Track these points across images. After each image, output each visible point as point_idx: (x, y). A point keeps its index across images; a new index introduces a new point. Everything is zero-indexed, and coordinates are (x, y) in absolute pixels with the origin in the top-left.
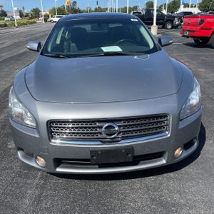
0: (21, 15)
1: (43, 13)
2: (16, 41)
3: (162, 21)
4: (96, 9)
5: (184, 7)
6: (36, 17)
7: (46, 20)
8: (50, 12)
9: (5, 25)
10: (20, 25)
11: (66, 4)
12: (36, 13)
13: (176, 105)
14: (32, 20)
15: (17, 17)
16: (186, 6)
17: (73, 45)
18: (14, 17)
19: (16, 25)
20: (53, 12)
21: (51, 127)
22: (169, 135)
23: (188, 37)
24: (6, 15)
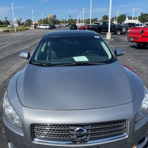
0: (19, 24)
1: (34, 23)
2: (15, 42)
3: (114, 30)
4: (69, 20)
5: (129, 19)
6: (29, 25)
7: (35, 28)
8: (39, 22)
9: (8, 31)
10: (18, 31)
11: (49, 17)
12: (29, 22)
13: (132, 112)
14: (26, 28)
15: (16, 25)
16: (130, 18)
17: (53, 52)
18: (14, 25)
19: (15, 30)
20: (41, 22)
21: (34, 128)
22: (127, 137)
23: (132, 42)
24: (9, 24)
